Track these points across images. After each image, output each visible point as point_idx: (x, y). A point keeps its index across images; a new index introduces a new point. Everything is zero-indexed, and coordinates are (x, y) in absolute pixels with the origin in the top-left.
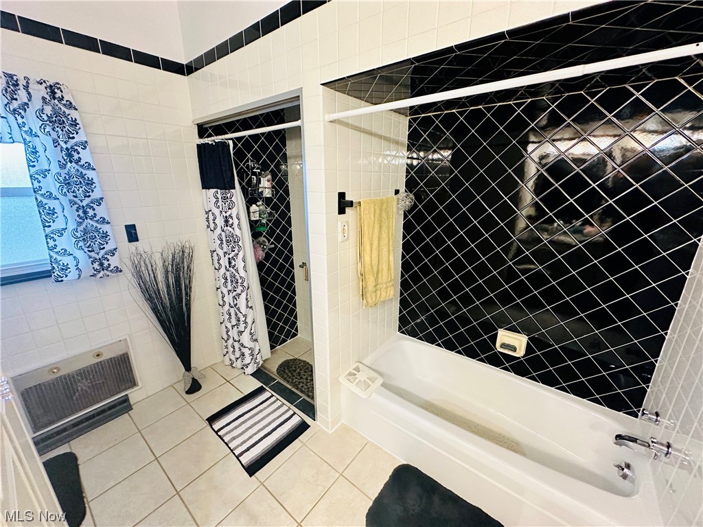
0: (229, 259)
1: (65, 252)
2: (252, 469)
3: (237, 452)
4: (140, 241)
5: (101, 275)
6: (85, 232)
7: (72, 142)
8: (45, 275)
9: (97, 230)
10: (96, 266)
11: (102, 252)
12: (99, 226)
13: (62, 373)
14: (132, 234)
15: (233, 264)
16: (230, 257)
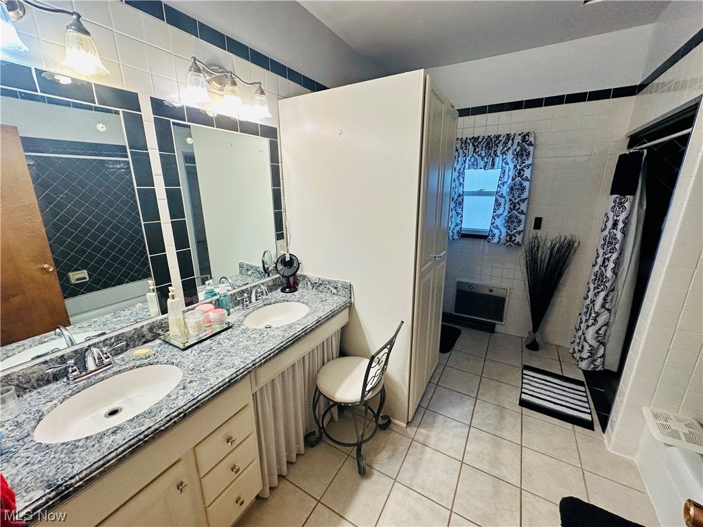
0: (605, 258)
1: (497, 227)
2: (524, 403)
3: (523, 390)
4: (541, 229)
5: (508, 244)
6: (510, 217)
7: (524, 165)
8: (485, 237)
9: (517, 217)
10: (508, 238)
11: (515, 231)
12: (519, 215)
13: (474, 290)
14: (538, 223)
15: (606, 264)
16: (606, 257)
